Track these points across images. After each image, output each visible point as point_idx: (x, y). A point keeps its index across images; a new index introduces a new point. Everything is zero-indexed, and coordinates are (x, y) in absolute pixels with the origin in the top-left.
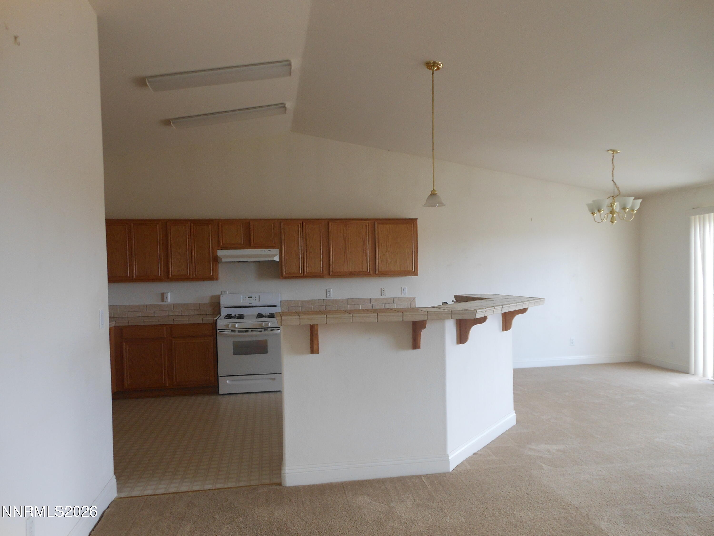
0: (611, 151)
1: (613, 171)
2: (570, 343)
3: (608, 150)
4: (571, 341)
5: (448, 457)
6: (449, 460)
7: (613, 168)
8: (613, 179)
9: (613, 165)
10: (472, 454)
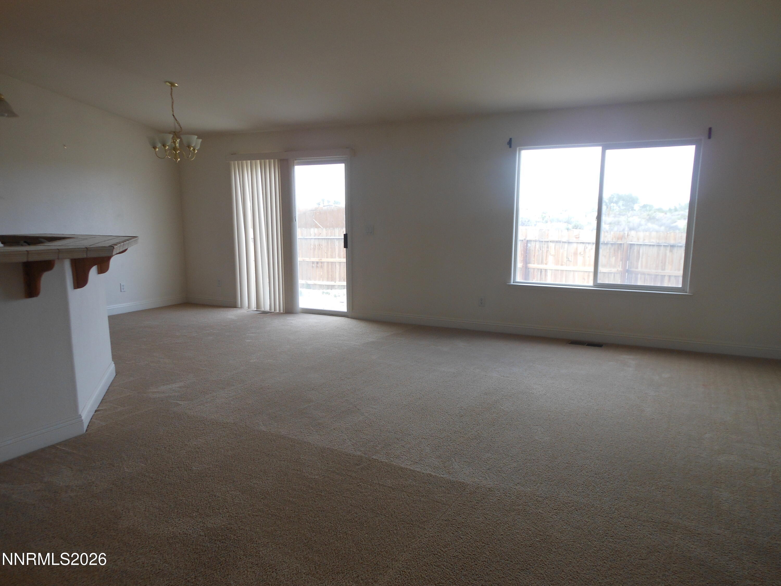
0: (169, 83)
1: (172, 105)
2: (121, 290)
3: (167, 82)
4: (122, 287)
5: (81, 417)
6: (82, 420)
7: (173, 103)
8: (173, 113)
9: (172, 99)
10: (94, 412)
